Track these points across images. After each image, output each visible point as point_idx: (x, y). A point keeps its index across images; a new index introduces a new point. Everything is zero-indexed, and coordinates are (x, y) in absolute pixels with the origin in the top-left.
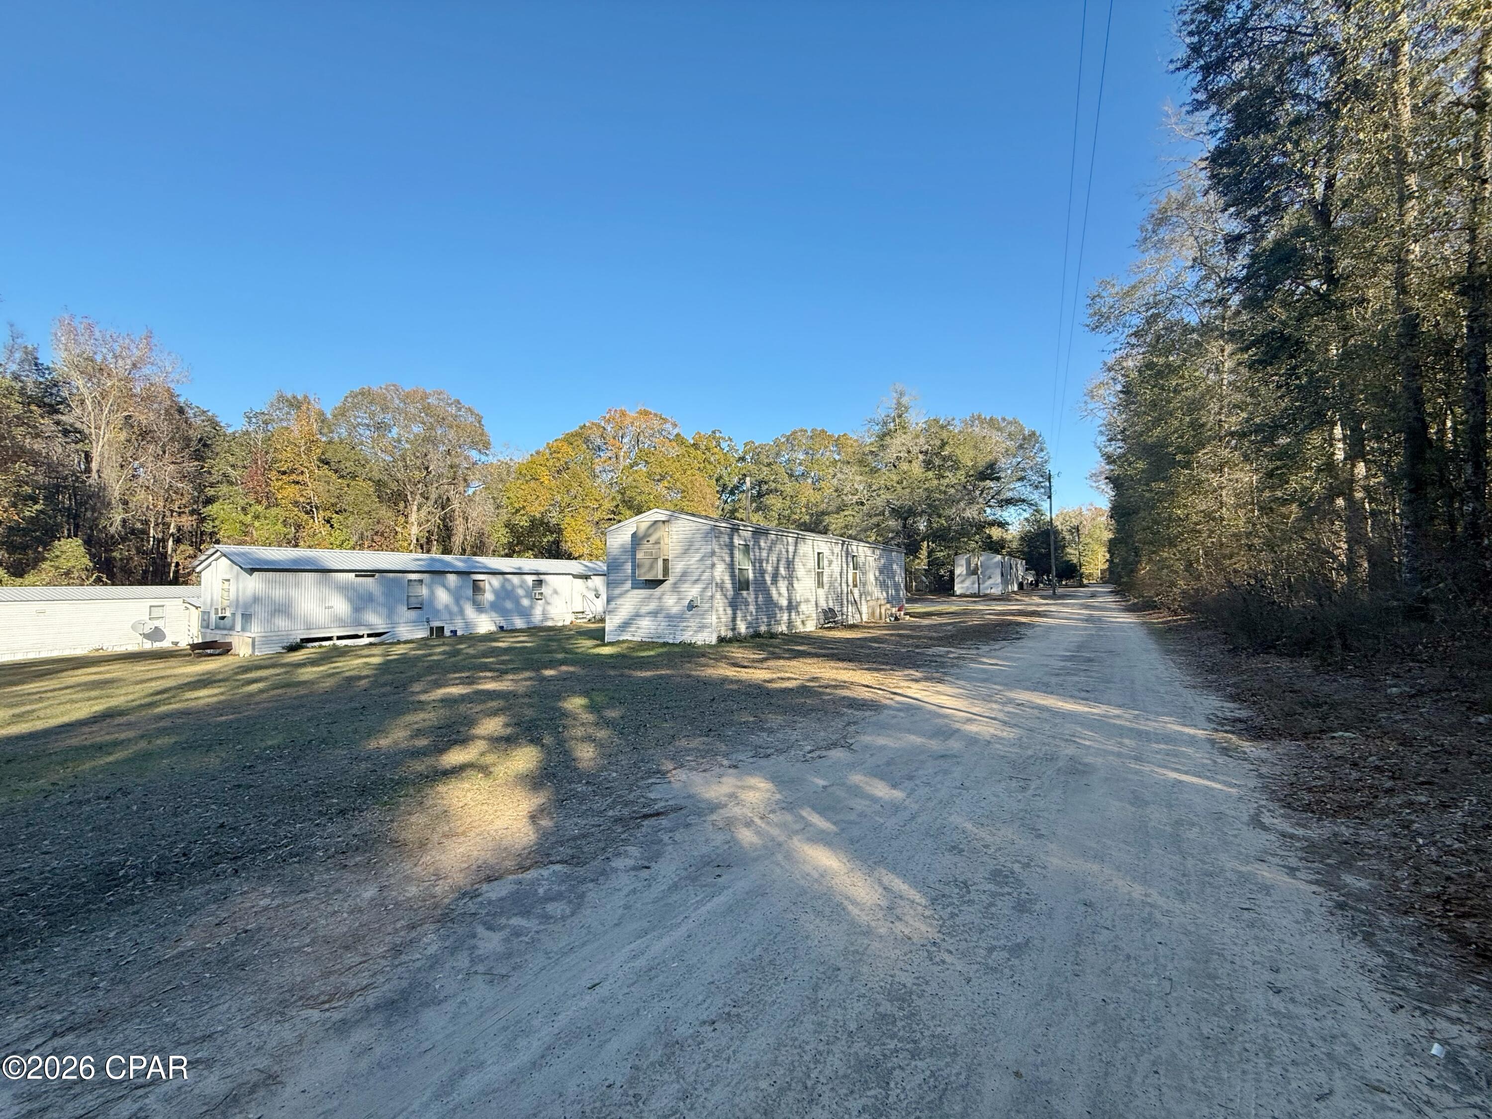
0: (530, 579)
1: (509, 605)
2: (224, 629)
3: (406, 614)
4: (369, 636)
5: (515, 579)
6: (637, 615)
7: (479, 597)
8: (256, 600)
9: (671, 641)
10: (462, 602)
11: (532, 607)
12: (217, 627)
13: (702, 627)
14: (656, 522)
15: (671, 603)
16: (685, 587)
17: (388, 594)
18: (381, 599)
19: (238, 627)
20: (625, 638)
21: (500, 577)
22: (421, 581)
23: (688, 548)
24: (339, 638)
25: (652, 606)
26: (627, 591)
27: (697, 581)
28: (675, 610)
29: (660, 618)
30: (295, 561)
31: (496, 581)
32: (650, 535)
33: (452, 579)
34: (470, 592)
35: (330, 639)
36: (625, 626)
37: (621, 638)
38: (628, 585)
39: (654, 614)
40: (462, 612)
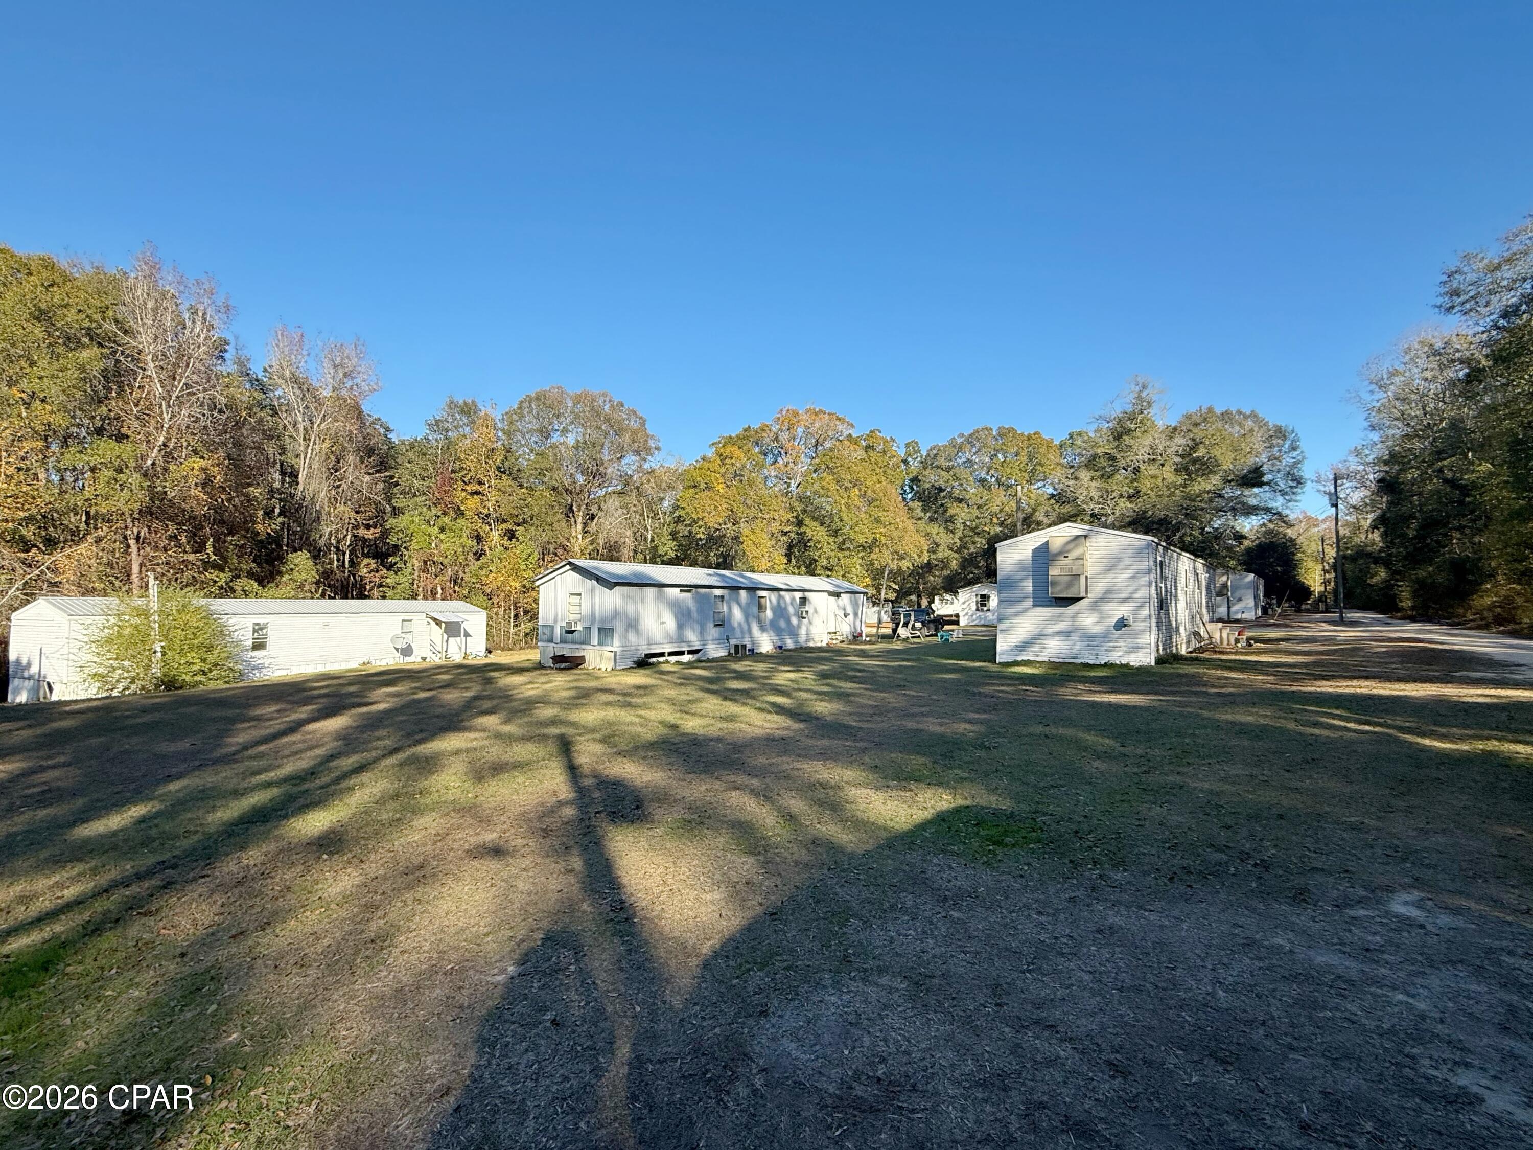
0: (798, 595)
1: (782, 624)
2: (574, 642)
3: (713, 632)
4: (690, 652)
5: (787, 596)
6: (1041, 636)
7: (762, 615)
8: (616, 615)
9: (1091, 662)
10: (750, 620)
11: (799, 626)
12: (563, 641)
13: (1136, 649)
14: (1078, 537)
15: (1089, 621)
16: (1107, 607)
17: (701, 611)
18: (695, 615)
19: (595, 641)
20: (1026, 658)
21: (776, 593)
22: (722, 597)
23: (1112, 566)
24: (670, 654)
25: (1062, 626)
26: (1027, 610)
27: (1125, 600)
28: (1097, 630)
29: (1074, 637)
30: (636, 575)
31: (773, 597)
32: (1068, 551)
33: (743, 593)
34: (755, 609)
35: (662, 655)
36: (1024, 646)
37: (1019, 659)
38: (1029, 602)
39: (1067, 634)
40: (750, 631)
